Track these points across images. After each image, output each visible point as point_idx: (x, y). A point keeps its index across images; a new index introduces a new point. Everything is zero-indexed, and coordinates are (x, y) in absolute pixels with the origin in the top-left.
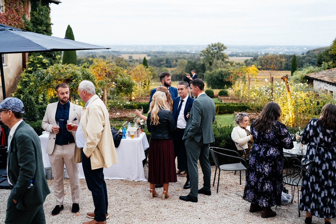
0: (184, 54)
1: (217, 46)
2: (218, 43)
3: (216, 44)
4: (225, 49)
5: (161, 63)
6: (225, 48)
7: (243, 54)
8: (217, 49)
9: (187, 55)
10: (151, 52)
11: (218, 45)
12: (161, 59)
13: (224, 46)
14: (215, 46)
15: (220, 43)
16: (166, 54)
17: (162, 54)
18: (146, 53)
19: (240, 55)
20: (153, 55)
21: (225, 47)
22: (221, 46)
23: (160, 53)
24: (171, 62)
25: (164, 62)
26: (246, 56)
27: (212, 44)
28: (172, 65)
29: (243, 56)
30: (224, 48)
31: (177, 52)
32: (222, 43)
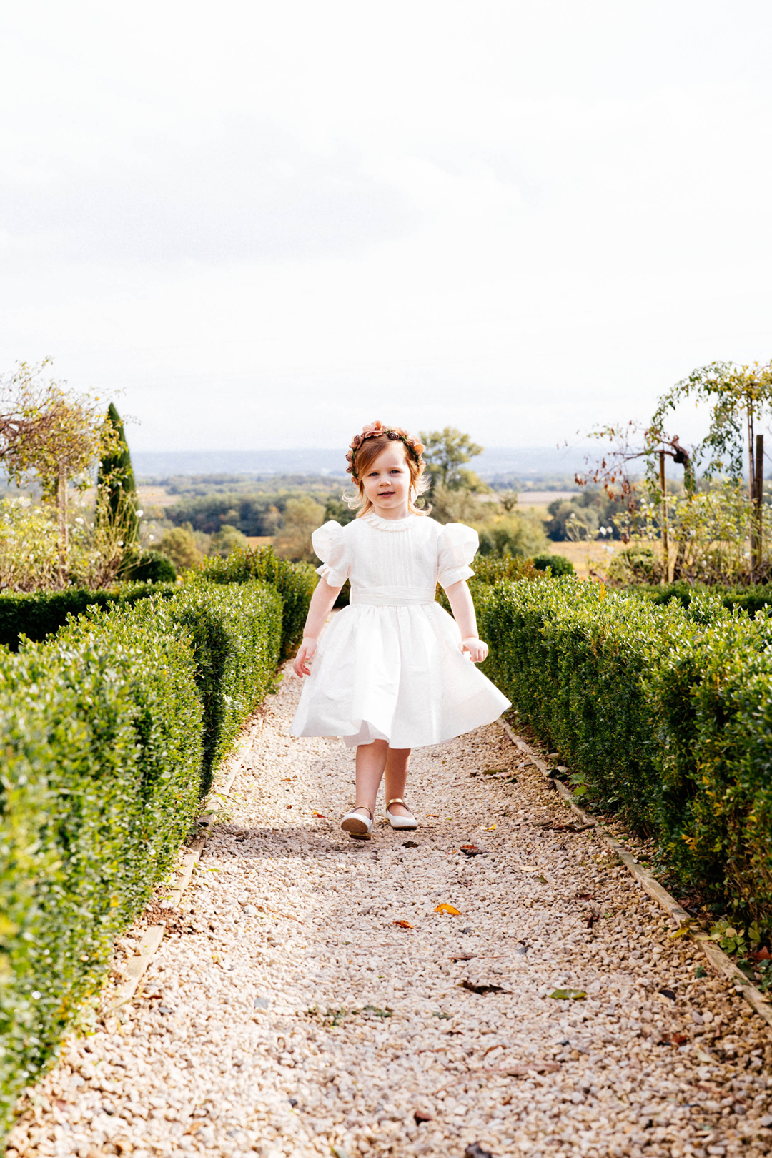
0: (313, 482)
1: (443, 443)
2: (447, 434)
3: (436, 434)
4: (477, 453)
5: (222, 517)
6: (474, 451)
7: (539, 480)
8: (444, 455)
9: (321, 487)
10: (181, 476)
11: (444, 439)
12: (222, 503)
13: (471, 441)
14: (435, 441)
15: (454, 431)
16: (241, 484)
17: (225, 487)
18: (163, 483)
19: (530, 484)
20: (188, 491)
21: (474, 445)
22: (457, 441)
23: (217, 483)
24: (262, 516)
25: (233, 513)
26: (552, 489)
27: (421, 433)
28: (266, 525)
29: (539, 490)
30: (470, 449)
31: (284, 478)
32: (463, 431)
